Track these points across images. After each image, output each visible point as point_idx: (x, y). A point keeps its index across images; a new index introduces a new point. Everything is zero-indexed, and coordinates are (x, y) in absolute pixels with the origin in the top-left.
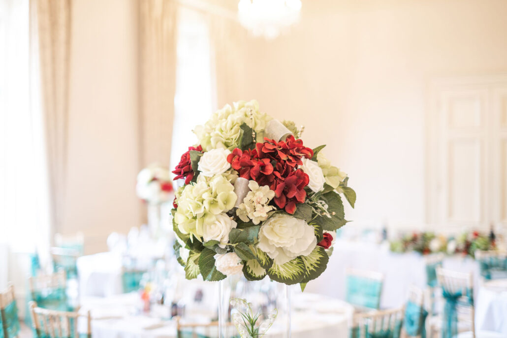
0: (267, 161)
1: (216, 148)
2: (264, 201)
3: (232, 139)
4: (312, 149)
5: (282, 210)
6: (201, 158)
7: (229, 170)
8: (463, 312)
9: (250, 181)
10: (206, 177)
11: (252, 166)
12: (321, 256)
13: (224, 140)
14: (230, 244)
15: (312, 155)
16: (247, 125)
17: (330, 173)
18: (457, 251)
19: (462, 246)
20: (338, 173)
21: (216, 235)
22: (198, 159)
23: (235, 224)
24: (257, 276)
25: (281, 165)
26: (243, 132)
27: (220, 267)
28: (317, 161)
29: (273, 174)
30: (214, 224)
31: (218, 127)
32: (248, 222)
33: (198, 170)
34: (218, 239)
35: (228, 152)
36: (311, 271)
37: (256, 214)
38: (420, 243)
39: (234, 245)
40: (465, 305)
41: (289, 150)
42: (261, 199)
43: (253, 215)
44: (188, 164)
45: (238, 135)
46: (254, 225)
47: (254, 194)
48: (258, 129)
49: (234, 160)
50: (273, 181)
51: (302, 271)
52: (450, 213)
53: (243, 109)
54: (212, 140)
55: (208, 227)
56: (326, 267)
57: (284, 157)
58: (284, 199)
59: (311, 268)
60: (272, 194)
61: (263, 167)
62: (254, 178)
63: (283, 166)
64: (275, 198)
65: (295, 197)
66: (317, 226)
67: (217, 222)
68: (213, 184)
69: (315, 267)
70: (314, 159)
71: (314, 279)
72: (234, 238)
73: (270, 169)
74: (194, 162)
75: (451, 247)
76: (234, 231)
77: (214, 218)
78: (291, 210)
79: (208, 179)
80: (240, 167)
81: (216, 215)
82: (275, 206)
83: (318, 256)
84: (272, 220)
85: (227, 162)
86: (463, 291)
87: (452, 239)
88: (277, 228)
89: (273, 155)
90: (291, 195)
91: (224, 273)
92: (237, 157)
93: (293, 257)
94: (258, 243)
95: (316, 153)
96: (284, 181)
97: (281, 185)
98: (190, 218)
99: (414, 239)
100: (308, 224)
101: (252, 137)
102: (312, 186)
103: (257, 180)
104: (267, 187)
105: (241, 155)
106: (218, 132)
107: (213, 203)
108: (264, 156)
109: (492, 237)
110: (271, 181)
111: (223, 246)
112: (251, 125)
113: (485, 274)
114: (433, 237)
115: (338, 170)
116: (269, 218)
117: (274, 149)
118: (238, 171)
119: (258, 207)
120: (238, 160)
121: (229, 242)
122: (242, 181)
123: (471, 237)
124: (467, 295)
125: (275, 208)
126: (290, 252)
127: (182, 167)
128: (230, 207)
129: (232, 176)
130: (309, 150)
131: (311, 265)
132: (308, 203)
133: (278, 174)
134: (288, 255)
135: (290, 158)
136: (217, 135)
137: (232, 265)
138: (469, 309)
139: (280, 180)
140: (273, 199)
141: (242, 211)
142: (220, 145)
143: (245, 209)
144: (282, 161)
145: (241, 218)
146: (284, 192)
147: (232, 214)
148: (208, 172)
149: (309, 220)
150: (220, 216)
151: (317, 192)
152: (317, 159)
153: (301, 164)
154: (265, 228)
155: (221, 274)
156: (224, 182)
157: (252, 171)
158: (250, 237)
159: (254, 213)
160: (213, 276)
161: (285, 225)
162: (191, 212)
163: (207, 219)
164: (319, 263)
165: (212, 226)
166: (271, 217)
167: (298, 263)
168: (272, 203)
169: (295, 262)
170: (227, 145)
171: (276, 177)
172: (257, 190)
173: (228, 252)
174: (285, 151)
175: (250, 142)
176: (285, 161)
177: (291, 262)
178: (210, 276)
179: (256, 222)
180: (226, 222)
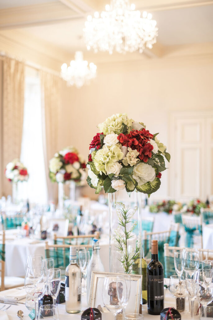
0: (135, 139)
1: (110, 134)
2: (135, 156)
3: (118, 130)
4: (153, 134)
5: (142, 161)
6: (105, 138)
7: (118, 143)
8: (196, 238)
9: (128, 148)
10: (107, 146)
11: (129, 141)
12: (157, 182)
13: (114, 130)
14: (120, 175)
15: (153, 137)
16: (124, 123)
17: (160, 146)
18: (188, 211)
19: (191, 208)
20: (163, 146)
21: (114, 171)
22: (103, 139)
23: (122, 167)
24: (131, 190)
25: (141, 141)
26: (123, 126)
27: (114, 186)
28: (155, 140)
29: (138, 144)
30: (113, 166)
31: (111, 124)
32: (128, 166)
33: (104, 143)
34: (115, 173)
35: (117, 135)
36: (153, 189)
37: (132, 162)
38: (167, 206)
39: (122, 175)
40: (197, 235)
41: (144, 135)
42: (133, 155)
43: (130, 162)
44: (99, 140)
45: (121, 128)
46: (131, 167)
47: (130, 153)
48: (129, 125)
49: (121, 139)
50: (138, 148)
51: (150, 188)
52: (182, 191)
53: (121, 117)
54: (109, 130)
55: (110, 168)
56: (159, 187)
57: (142, 138)
58: (143, 156)
59: (153, 187)
60: (138, 154)
61: (133, 142)
62: (130, 146)
63: (142, 141)
64: (139, 155)
65: (148, 155)
66: (156, 168)
67: (114, 166)
68: (112, 149)
69: (154, 187)
70: (154, 139)
71: (154, 192)
72: (122, 172)
73: (137, 143)
74: (101, 139)
75: (185, 209)
76: (123, 169)
77: (113, 164)
78: (146, 160)
79: (109, 147)
80: (123, 142)
81: (114, 162)
82: (139, 159)
83: (156, 182)
84: (138, 165)
85: (117, 140)
86: (197, 227)
87: (185, 204)
88: (140, 169)
89: (137, 137)
90: (146, 154)
91: (115, 189)
92: (121, 137)
93: (146, 182)
94: (133, 174)
95: (154, 136)
96: (143, 148)
97: (142, 150)
98: (101, 164)
99: (164, 205)
100: (153, 167)
101: (127, 129)
102: (154, 151)
103: (131, 147)
104: (136, 150)
105: (123, 136)
106: (111, 126)
107: (113, 157)
108: (133, 137)
109: (208, 203)
110: (137, 148)
111: (116, 176)
112: (126, 124)
113: (206, 221)
114: (174, 203)
115: (163, 145)
116: (137, 164)
117: (138, 134)
118: (122, 143)
119: (133, 159)
120: (122, 138)
121: (119, 174)
122: (124, 148)
123: (196, 203)
124: (199, 230)
125: (139, 160)
126: (144, 180)
127: (96, 142)
128: (120, 159)
129: (120, 145)
130: (152, 135)
131: (153, 186)
132: (151, 159)
133: (140, 145)
134: (143, 181)
135: (145, 138)
136: (111, 128)
137: (120, 185)
138: (200, 237)
139: (141, 147)
140: (138, 156)
141: (125, 160)
142: (112, 132)
143: (127, 160)
144: (141, 139)
145: (124, 164)
146: (143, 153)
147: (120, 162)
148: (108, 144)
149: (153, 166)
150: (115, 163)
151: (155, 153)
152: (155, 139)
153: (149, 141)
154: (135, 168)
155: (114, 189)
156: (117, 148)
157: (129, 143)
158: (129, 172)
159: (131, 161)
160: (110, 190)
161: (143, 167)
162: (102, 161)
163: (109, 165)
164: (156, 185)
165: (112, 167)
166: (138, 163)
167: (148, 185)
168: (138, 157)
169: (146, 184)
170: (115, 133)
171: (140, 146)
172: (131, 152)
173: (118, 179)
174: (142, 135)
175: (126, 131)
176: (143, 139)
177: (145, 185)
178: (108, 191)
179: (131, 165)
180: (118, 166)
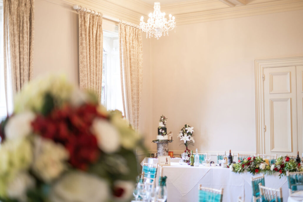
18: (276, 170)
75: (272, 167)
87: (273, 162)
109: (298, 160)
